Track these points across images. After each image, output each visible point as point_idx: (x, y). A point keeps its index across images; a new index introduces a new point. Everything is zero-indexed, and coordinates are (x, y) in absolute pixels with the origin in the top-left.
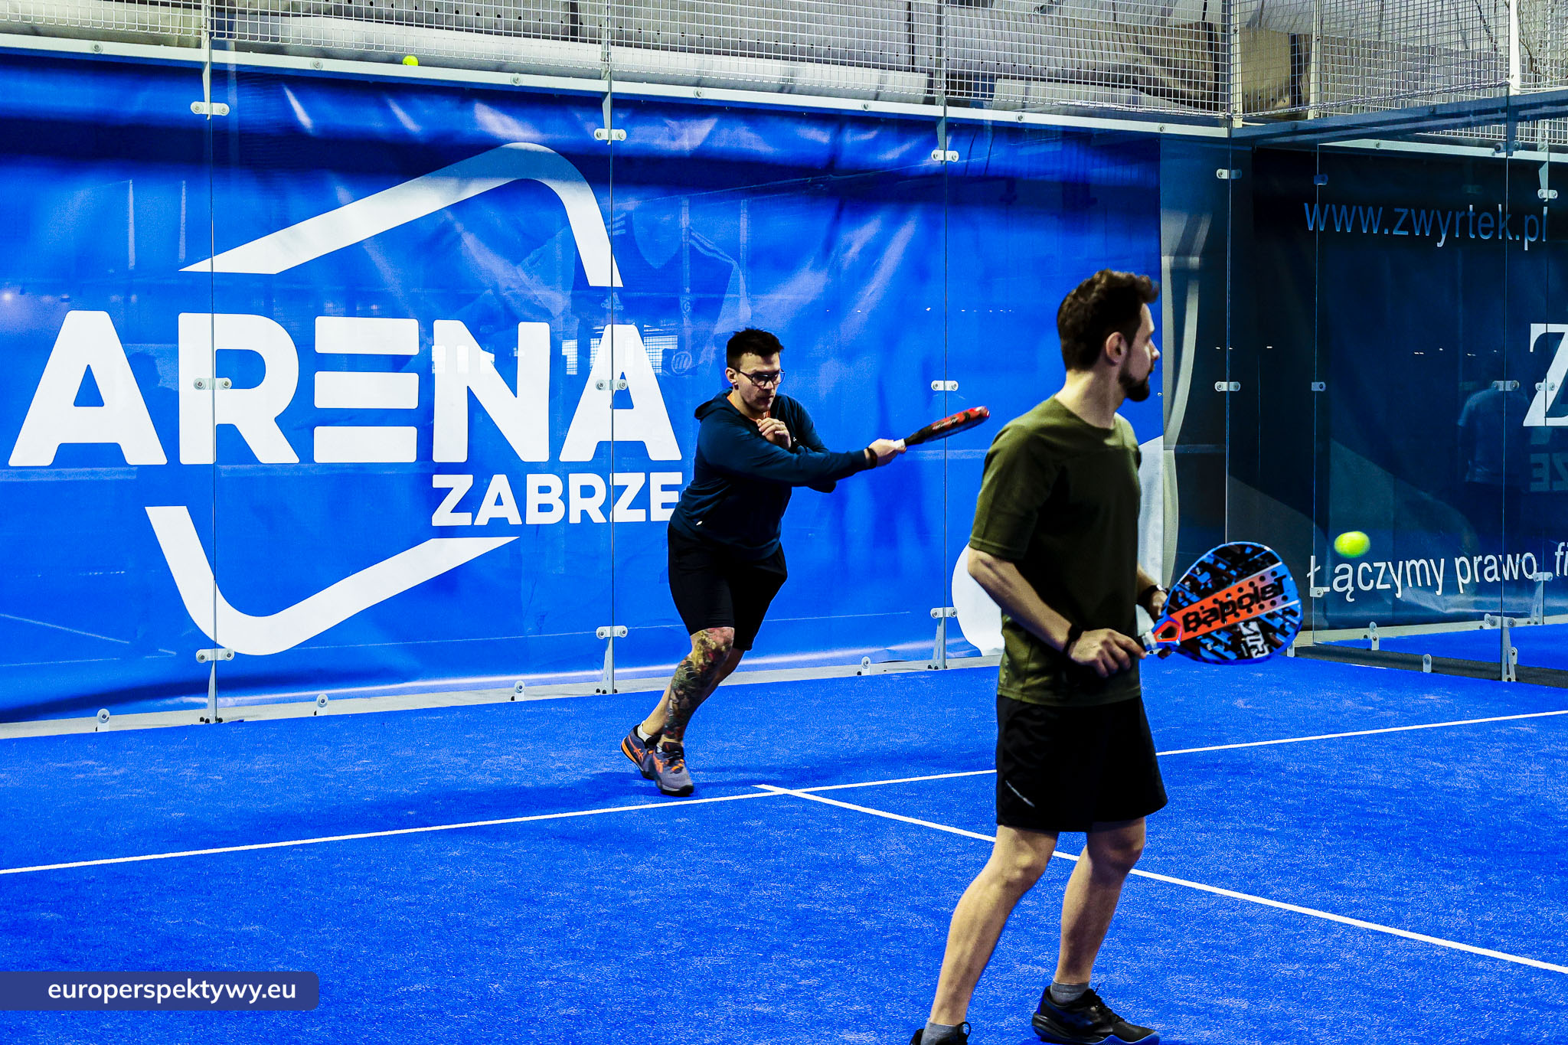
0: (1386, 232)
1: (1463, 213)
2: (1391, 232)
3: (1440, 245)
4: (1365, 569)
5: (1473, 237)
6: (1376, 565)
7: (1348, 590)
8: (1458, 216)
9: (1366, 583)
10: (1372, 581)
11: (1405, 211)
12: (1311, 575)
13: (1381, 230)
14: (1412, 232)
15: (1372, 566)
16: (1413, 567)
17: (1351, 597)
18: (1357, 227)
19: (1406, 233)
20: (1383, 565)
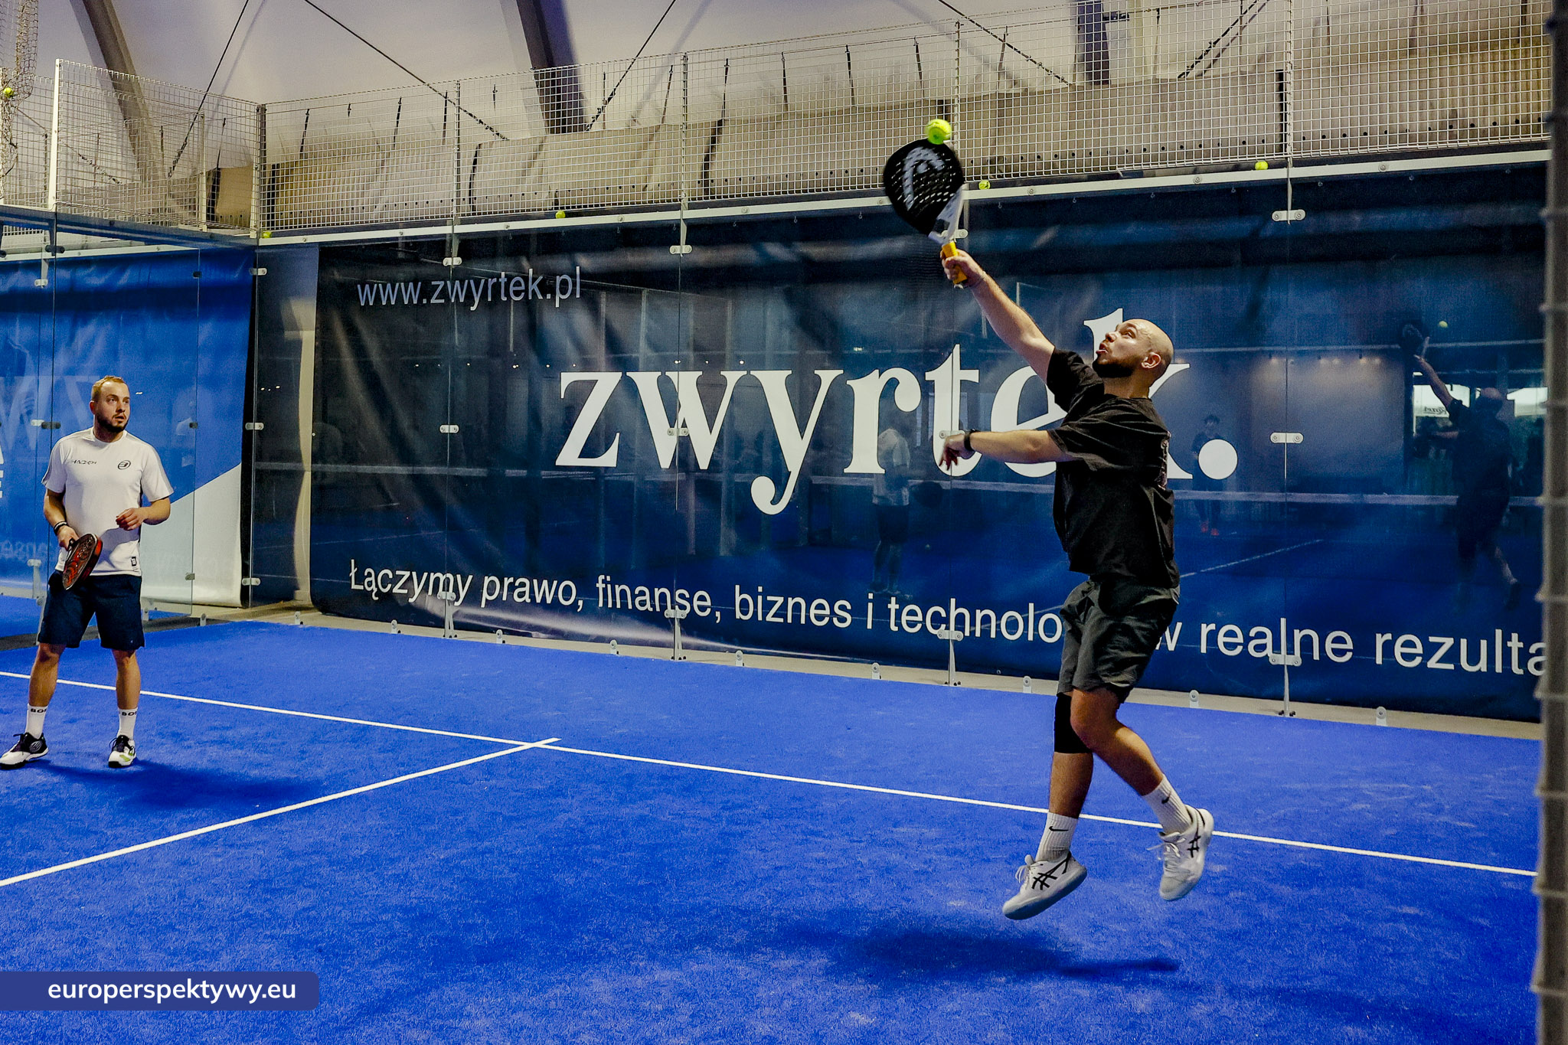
0: (425, 301)
1: (495, 280)
2: (429, 301)
3: (473, 309)
4: (387, 575)
5: (505, 299)
6: (398, 573)
7: (372, 591)
8: (491, 282)
9: (385, 587)
10: (389, 586)
11: (441, 284)
12: (352, 574)
13: (420, 300)
14: (448, 299)
15: (394, 573)
16: (437, 580)
17: (376, 596)
18: (400, 298)
19: (443, 301)
20: (407, 574)
